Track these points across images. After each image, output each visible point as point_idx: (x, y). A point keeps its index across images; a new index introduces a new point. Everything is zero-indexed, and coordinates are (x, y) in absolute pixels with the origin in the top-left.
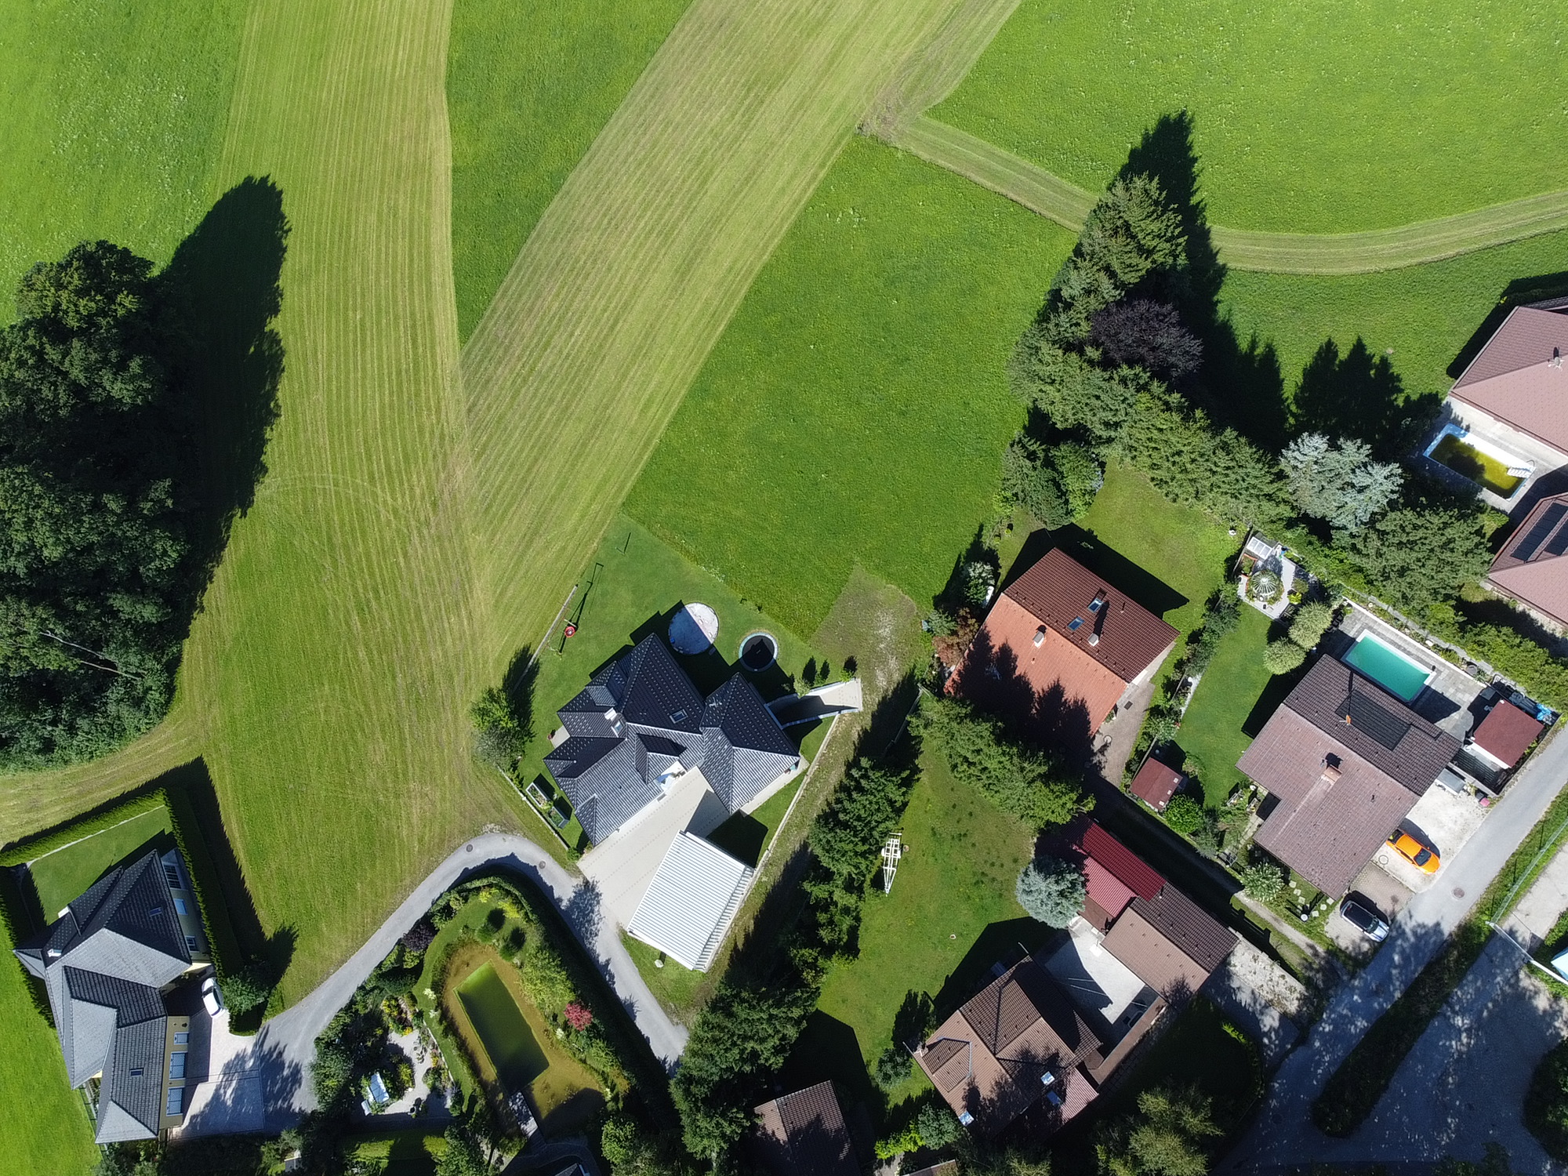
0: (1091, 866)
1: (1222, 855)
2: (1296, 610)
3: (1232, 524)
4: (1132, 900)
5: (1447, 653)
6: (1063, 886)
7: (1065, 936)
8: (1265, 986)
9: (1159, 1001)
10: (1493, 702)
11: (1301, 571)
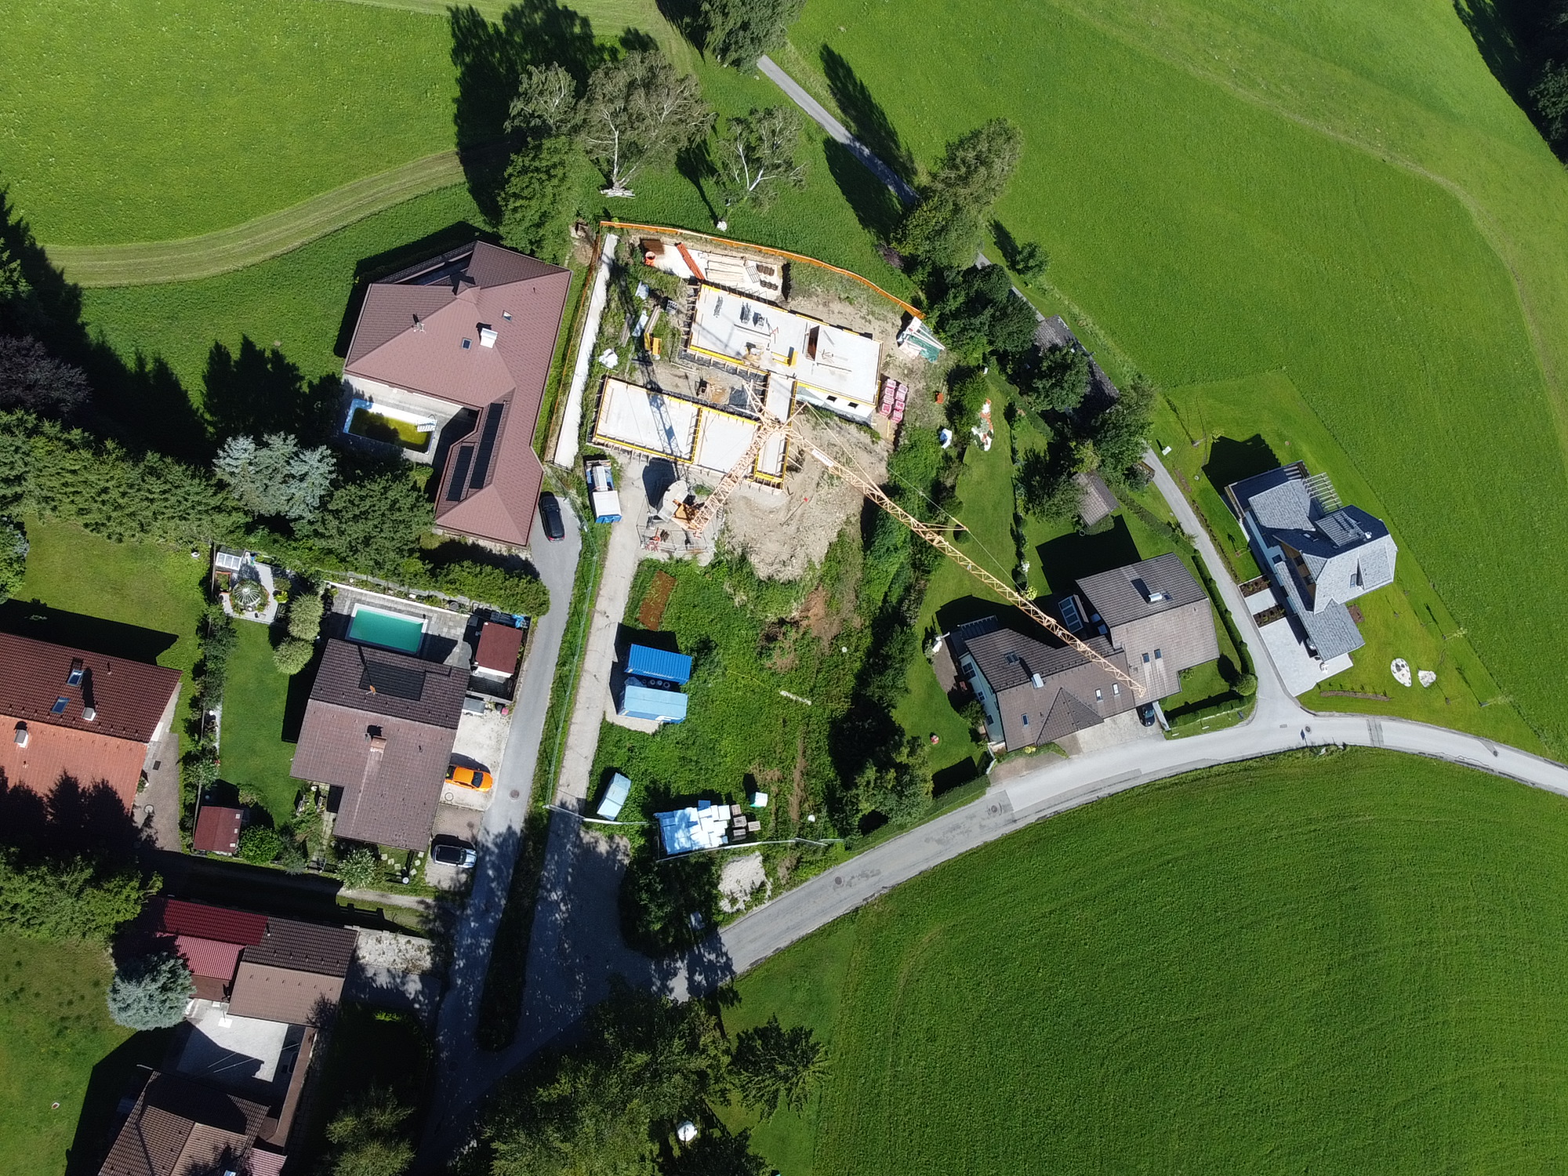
0: (184, 944)
1: (311, 865)
2: (287, 608)
3: (191, 546)
4: (241, 953)
5: (429, 599)
6: (162, 980)
7: (187, 1028)
8: (398, 960)
9: (309, 1031)
10: (480, 627)
11: (278, 570)
